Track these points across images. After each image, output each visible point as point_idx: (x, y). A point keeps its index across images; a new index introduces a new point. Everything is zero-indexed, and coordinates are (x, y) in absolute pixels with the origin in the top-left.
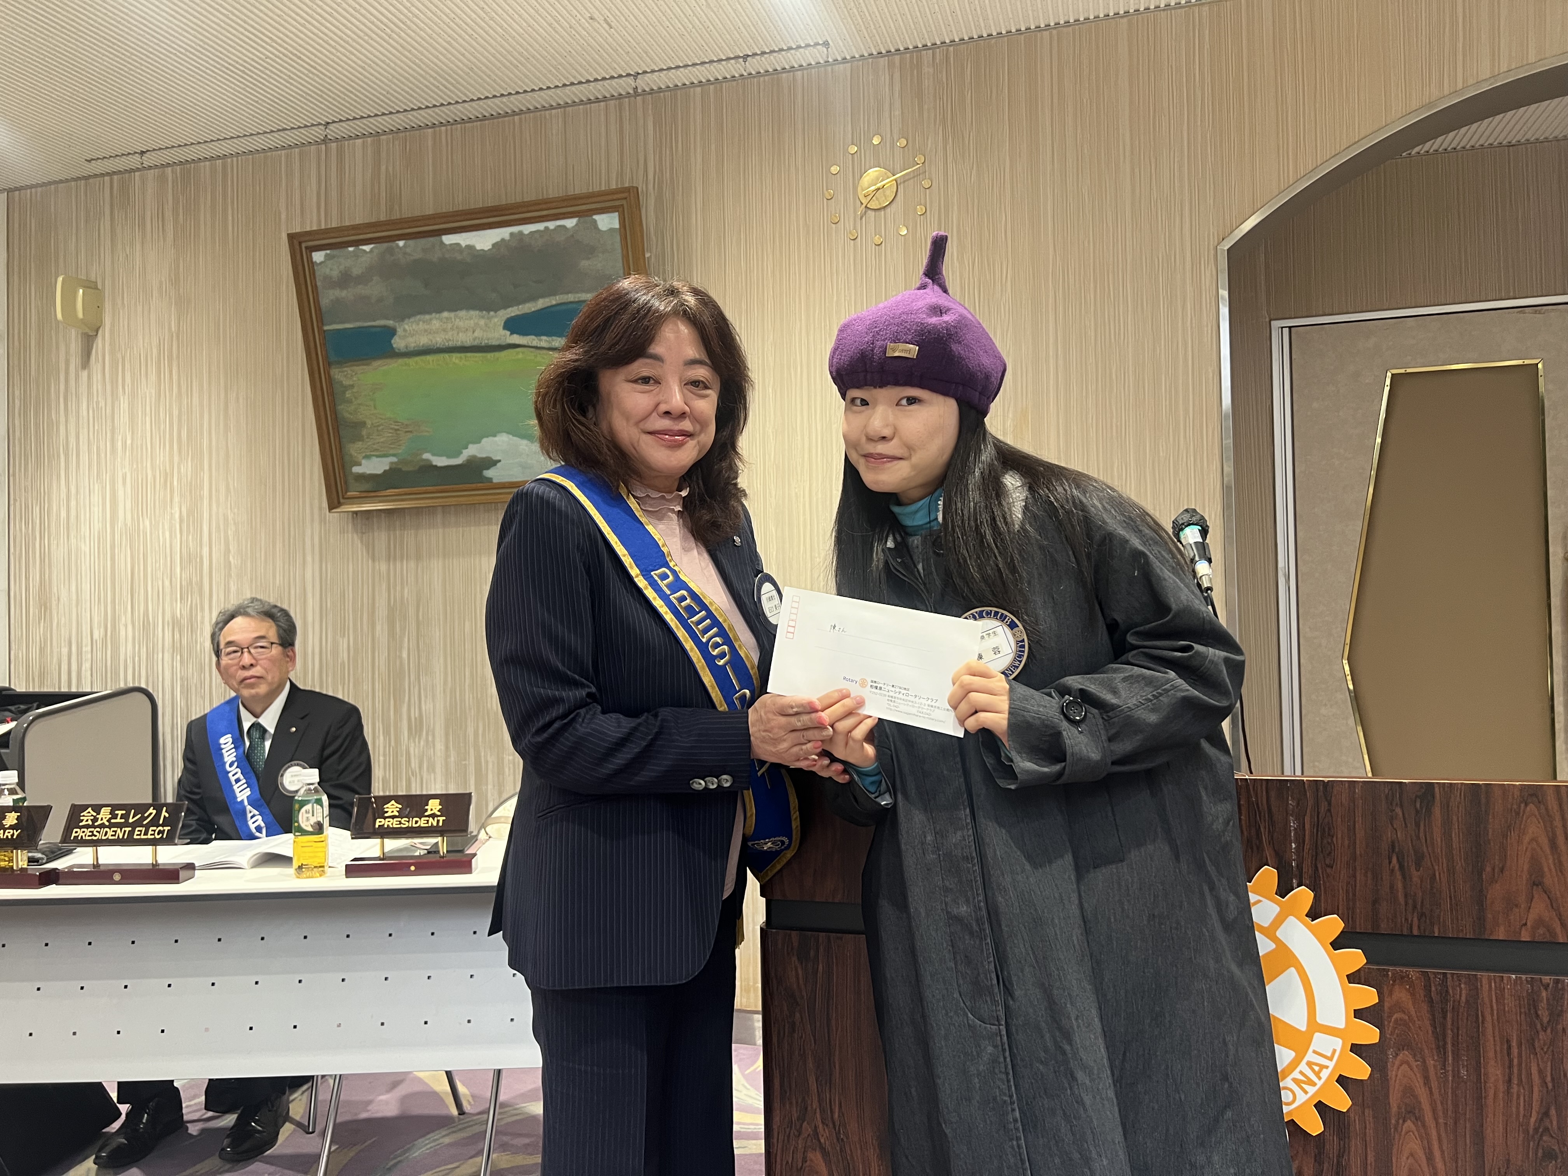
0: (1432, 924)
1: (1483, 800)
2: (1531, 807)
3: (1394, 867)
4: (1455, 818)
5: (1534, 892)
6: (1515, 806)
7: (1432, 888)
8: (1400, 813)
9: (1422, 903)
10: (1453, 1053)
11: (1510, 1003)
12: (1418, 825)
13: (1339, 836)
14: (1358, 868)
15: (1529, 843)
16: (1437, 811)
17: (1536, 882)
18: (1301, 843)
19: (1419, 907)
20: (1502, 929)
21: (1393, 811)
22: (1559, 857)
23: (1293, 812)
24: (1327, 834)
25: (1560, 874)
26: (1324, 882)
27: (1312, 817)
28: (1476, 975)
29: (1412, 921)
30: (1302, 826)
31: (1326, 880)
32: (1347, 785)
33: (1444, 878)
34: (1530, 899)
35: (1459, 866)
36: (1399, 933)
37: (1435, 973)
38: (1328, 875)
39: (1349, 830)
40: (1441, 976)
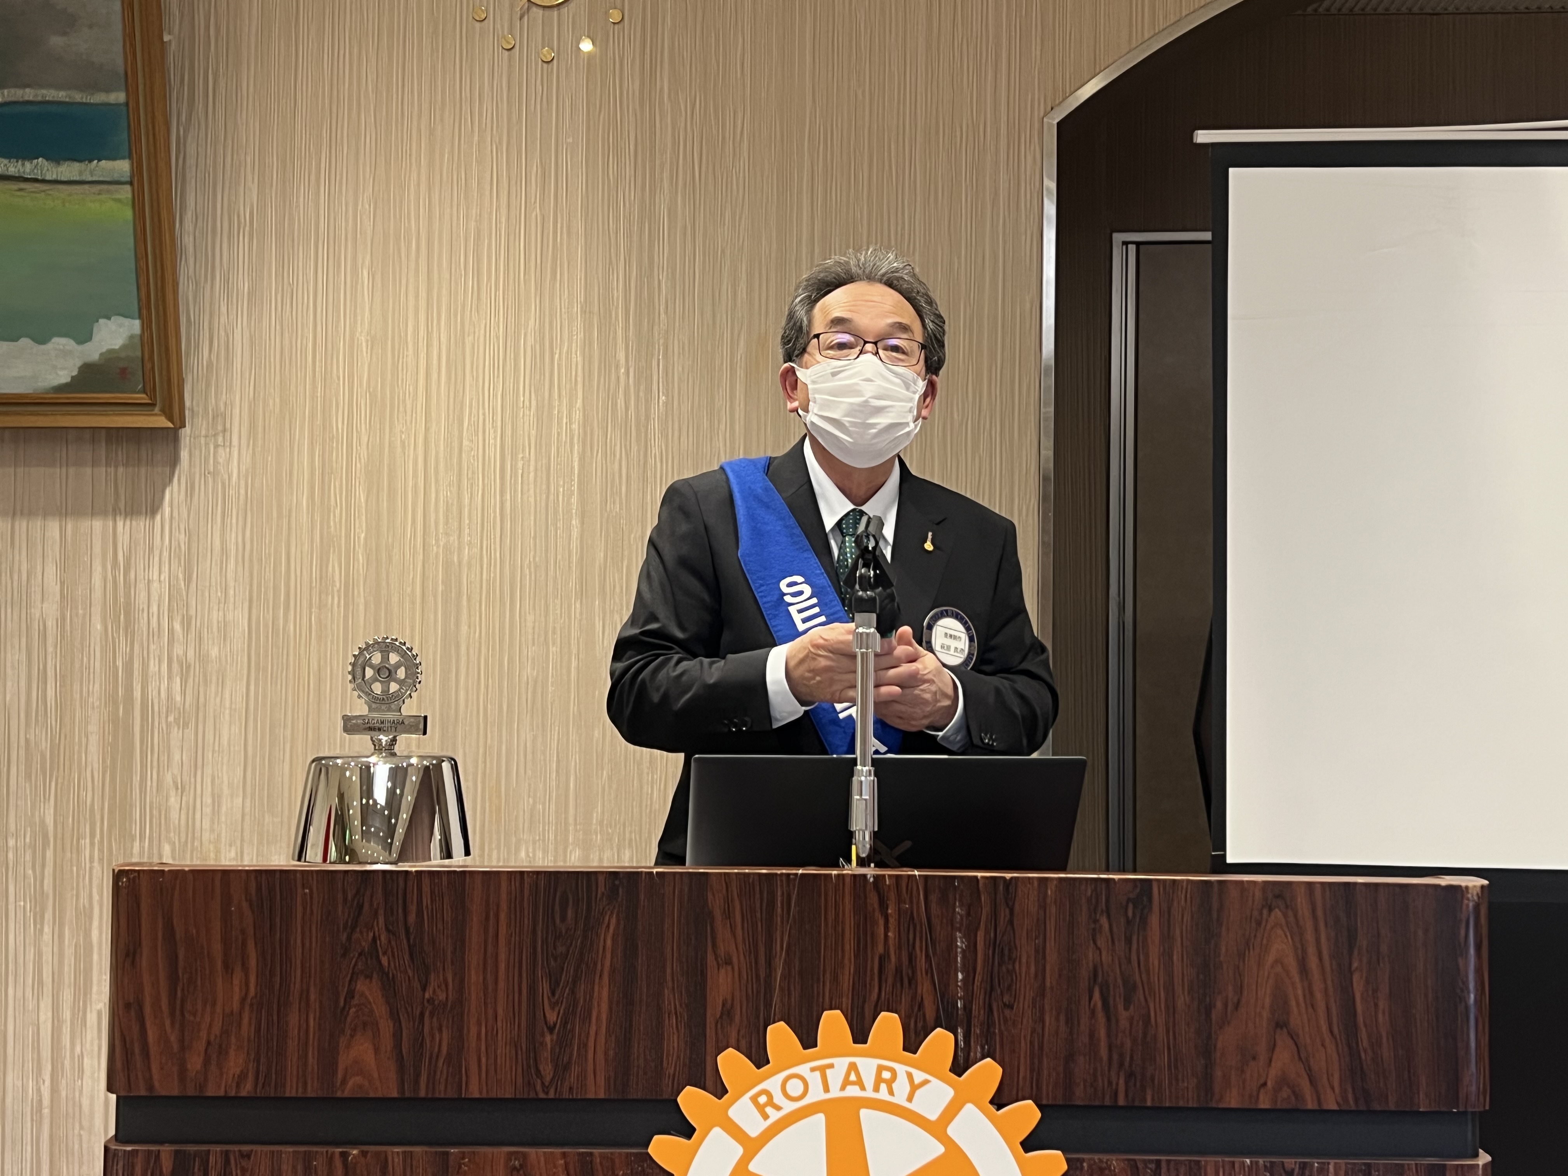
0: (1143, 1089)
1: (1215, 905)
2: (1277, 913)
3: (1095, 1005)
4: (1178, 932)
5: (1277, 1037)
6: (1256, 913)
7: (1145, 1034)
8: (1106, 926)
9: (1132, 1057)
12: (1129, 941)
13: (1024, 960)
14: (1047, 1007)
15: (1272, 967)
16: (1154, 920)
17: (1280, 1024)
18: (970, 971)
19: (1127, 1064)
20: (1234, 1092)
21: (1096, 921)
22: (1310, 986)
23: (961, 924)
24: (1006, 958)
25: (1310, 1010)
26: (1000, 1030)
27: (987, 932)
28: (1198, 1163)
29: (1117, 1084)
30: (972, 947)
31: (1003, 1028)
32: (1036, 884)
33: (1161, 1021)
34: (1272, 1048)
35: (1182, 1000)
36: (1097, 1103)
37: (1144, 1161)
38: (1006, 1020)
39: (1037, 951)
40: (1153, 1166)
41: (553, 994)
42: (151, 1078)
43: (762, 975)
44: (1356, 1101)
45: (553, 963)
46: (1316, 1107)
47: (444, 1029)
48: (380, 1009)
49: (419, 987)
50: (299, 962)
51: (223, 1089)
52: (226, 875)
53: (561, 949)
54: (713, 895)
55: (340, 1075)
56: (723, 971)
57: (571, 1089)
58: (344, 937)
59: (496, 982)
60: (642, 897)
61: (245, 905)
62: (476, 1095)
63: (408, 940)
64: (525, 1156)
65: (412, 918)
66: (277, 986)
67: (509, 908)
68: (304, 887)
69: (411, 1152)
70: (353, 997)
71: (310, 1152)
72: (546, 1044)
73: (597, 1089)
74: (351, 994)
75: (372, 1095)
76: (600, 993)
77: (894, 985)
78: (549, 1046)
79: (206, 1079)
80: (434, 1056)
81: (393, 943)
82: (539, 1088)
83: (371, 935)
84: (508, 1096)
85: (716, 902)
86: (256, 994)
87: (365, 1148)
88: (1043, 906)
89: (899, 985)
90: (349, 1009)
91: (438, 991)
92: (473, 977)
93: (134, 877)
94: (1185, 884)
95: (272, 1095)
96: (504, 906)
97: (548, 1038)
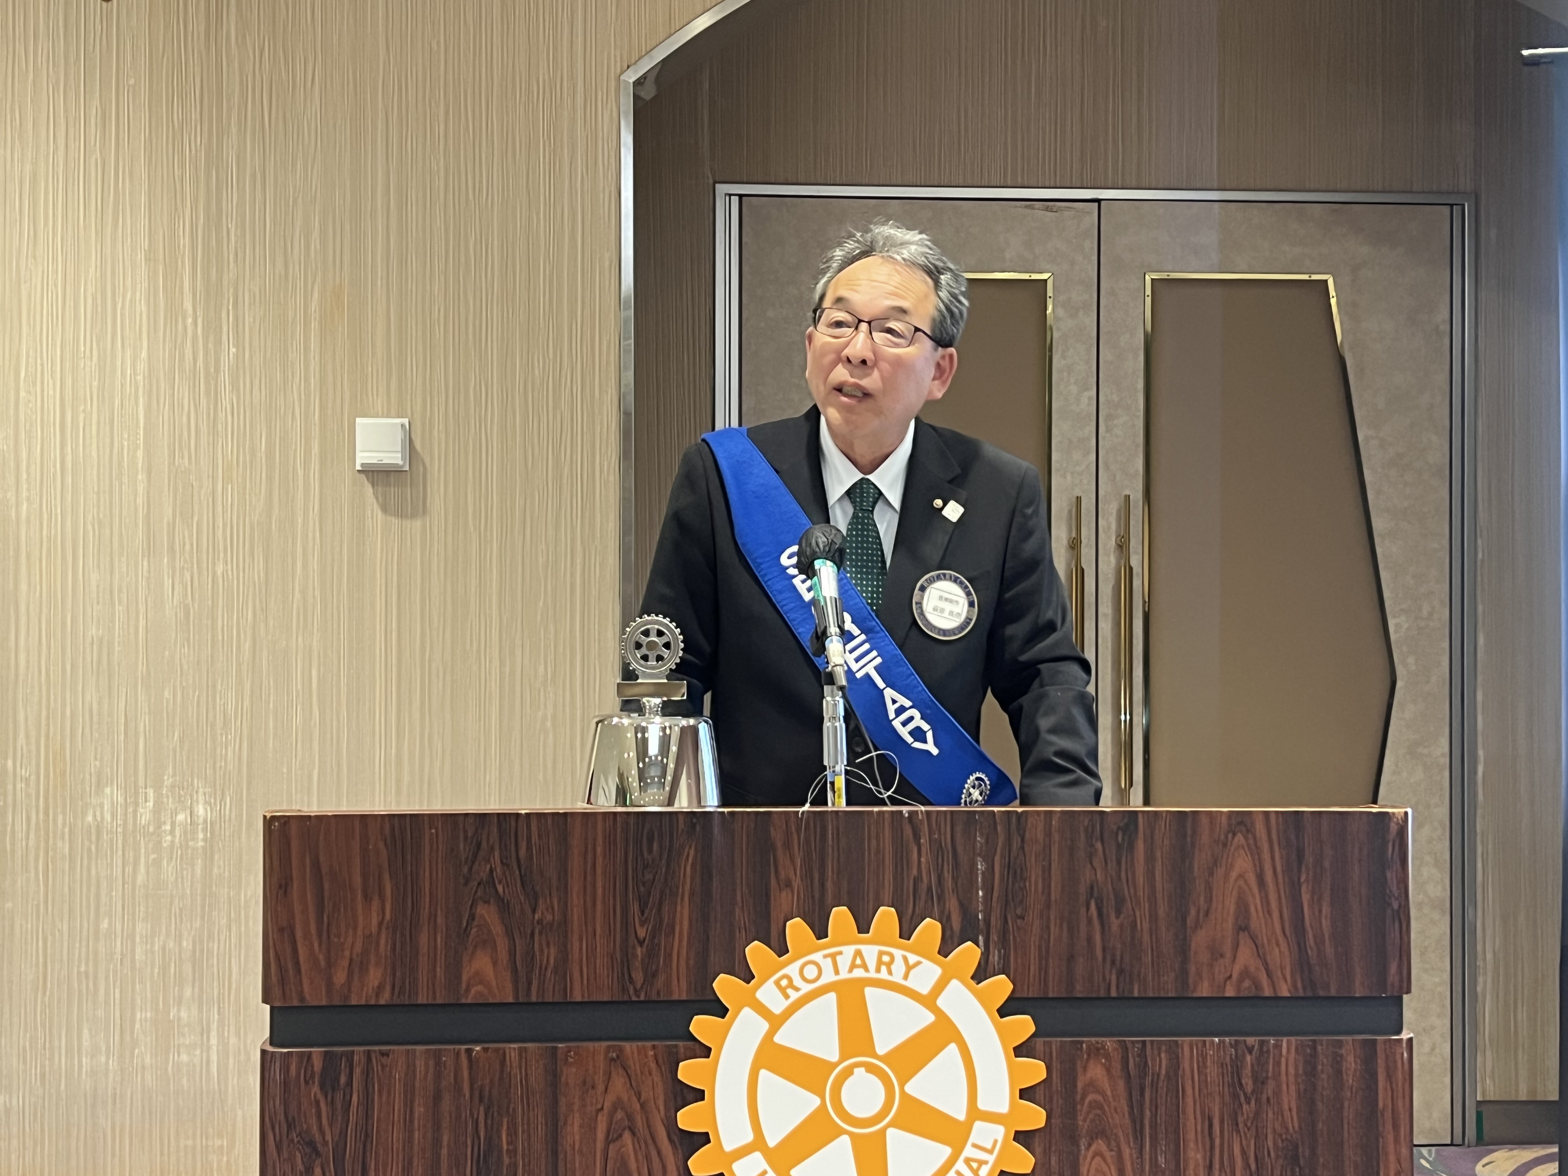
0: (1131, 983)
1: (1189, 832)
2: (1240, 838)
3: (1092, 915)
4: (1159, 853)
5: (1240, 938)
6: (1222, 837)
7: (1133, 938)
8: (1100, 849)
9: (1122, 958)
10: (1150, 1137)
11: (1213, 1072)
12: (1119, 863)
13: (1033, 879)
14: (1052, 917)
15: (1236, 881)
16: (1140, 846)
17: (1243, 927)
18: (989, 889)
19: (1118, 963)
20: (1206, 984)
21: (1092, 846)
22: (1267, 896)
23: (981, 850)
24: (1018, 878)
25: (1267, 915)
26: (1014, 937)
27: (1003, 856)
28: (1177, 1041)
29: (1110, 980)
30: (991, 868)
31: (1016, 934)
32: (1042, 815)
33: (1146, 926)
34: (1236, 947)
35: (1162, 910)
36: (1094, 995)
37: (1133, 1042)
38: (1018, 928)
39: (1044, 871)
40: (1140, 1046)
41: (643, 913)
42: (302, 991)
43: (817, 895)
44: (1304, 988)
45: (642, 889)
46: (1273, 995)
47: (551, 945)
48: (498, 929)
49: (530, 910)
50: (427, 890)
51: (364, 999)
52: (364, 819)
53: (649, 876)
54: (775, 829)
55: (464, 985)
56: (784, 894)
57: (658, 992)
58: (465, 870)
59: (594, 904)
60: (716, 830)
61: (381, 845)
62: (579, 999)
63: (520, 872)
64: (621, 1050)
65: (523, 852)
66: (409, 911)
67: (604, 842)
68: (430, 829)
69: (525, 1047)
70: (473, 919)
71: (440, 1050)
72: (637, 956)
73: (680, 992)
74: (472, 917)
75: (491, 1001)
76: (682, 913)
77: (926, 902)
78: (640, 958)
79: (349, 990)
80: (544, 967)
81: (507, 873)
82: (632, 991)
83: (488, 867)
84: (605, 999)
85: (777, 835)
86: (391, 919)
87: (486, 1046)
88: (1048, 834)
89: (930, 902)
90: (471, 930)
91: (546, 912)
92: (576, 902)
93: (285, 823)
94: (1164, 815)
95: (407, 1003)
96: (600, 840)
97: (639, 950)
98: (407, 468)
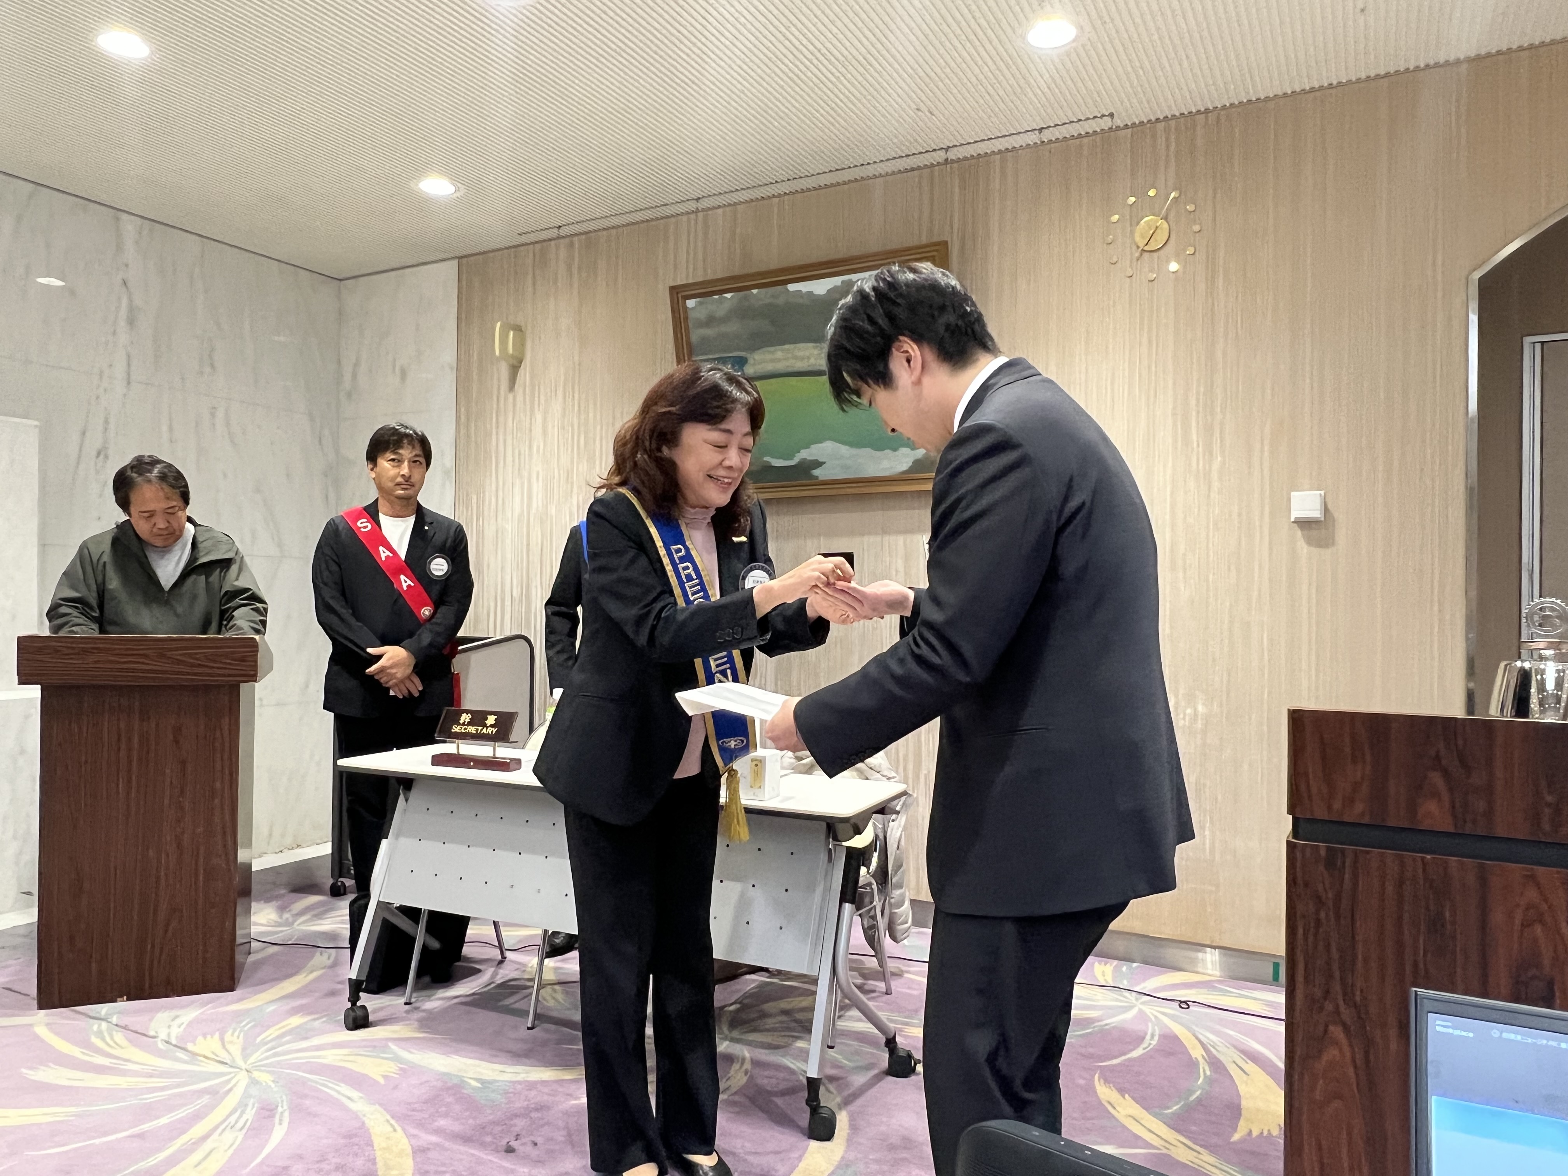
42: (1313, 810)
47: (1481, 800)
48: (1442, 787)
49: (1465, 777)
50: (1394, 760)
51: (1352, 819)
52: (1353, 715)
55: (1419, 818)
57: (1562, 838)
58: (1420, 749)
59: (1513, 778)
61: (1364, 732)
62: (1501, 835)
63: (1458, 753)
64: (1533, 871)
65: (1460, 742)
66: (1382, 771)
68: (1395, 723)
69: (1462, 861)
70: (1426, 780)
71: (1402, 854)
72: (1546, 813)
75: (1438, 830)
79: (1343, 813)
80: (1475, 812)
81: (1449, 754)
82: (1541, 835)
83: (1436, 749)
84: (1521, 838)
86: (1370, 774)
87: (1434, 856)
90: (1424, 785)
91: (1477, 779)
92: (1498, 774)
93: (1302, 714)
95: (1380, 824)
97: (1547, 810)
98: (1323, 519)
